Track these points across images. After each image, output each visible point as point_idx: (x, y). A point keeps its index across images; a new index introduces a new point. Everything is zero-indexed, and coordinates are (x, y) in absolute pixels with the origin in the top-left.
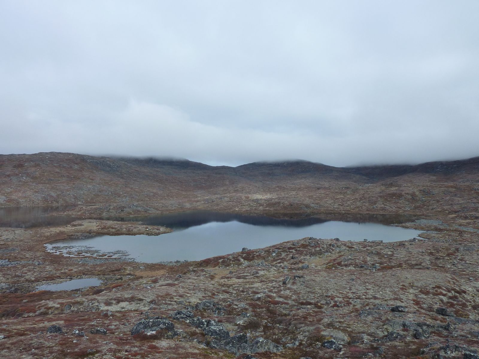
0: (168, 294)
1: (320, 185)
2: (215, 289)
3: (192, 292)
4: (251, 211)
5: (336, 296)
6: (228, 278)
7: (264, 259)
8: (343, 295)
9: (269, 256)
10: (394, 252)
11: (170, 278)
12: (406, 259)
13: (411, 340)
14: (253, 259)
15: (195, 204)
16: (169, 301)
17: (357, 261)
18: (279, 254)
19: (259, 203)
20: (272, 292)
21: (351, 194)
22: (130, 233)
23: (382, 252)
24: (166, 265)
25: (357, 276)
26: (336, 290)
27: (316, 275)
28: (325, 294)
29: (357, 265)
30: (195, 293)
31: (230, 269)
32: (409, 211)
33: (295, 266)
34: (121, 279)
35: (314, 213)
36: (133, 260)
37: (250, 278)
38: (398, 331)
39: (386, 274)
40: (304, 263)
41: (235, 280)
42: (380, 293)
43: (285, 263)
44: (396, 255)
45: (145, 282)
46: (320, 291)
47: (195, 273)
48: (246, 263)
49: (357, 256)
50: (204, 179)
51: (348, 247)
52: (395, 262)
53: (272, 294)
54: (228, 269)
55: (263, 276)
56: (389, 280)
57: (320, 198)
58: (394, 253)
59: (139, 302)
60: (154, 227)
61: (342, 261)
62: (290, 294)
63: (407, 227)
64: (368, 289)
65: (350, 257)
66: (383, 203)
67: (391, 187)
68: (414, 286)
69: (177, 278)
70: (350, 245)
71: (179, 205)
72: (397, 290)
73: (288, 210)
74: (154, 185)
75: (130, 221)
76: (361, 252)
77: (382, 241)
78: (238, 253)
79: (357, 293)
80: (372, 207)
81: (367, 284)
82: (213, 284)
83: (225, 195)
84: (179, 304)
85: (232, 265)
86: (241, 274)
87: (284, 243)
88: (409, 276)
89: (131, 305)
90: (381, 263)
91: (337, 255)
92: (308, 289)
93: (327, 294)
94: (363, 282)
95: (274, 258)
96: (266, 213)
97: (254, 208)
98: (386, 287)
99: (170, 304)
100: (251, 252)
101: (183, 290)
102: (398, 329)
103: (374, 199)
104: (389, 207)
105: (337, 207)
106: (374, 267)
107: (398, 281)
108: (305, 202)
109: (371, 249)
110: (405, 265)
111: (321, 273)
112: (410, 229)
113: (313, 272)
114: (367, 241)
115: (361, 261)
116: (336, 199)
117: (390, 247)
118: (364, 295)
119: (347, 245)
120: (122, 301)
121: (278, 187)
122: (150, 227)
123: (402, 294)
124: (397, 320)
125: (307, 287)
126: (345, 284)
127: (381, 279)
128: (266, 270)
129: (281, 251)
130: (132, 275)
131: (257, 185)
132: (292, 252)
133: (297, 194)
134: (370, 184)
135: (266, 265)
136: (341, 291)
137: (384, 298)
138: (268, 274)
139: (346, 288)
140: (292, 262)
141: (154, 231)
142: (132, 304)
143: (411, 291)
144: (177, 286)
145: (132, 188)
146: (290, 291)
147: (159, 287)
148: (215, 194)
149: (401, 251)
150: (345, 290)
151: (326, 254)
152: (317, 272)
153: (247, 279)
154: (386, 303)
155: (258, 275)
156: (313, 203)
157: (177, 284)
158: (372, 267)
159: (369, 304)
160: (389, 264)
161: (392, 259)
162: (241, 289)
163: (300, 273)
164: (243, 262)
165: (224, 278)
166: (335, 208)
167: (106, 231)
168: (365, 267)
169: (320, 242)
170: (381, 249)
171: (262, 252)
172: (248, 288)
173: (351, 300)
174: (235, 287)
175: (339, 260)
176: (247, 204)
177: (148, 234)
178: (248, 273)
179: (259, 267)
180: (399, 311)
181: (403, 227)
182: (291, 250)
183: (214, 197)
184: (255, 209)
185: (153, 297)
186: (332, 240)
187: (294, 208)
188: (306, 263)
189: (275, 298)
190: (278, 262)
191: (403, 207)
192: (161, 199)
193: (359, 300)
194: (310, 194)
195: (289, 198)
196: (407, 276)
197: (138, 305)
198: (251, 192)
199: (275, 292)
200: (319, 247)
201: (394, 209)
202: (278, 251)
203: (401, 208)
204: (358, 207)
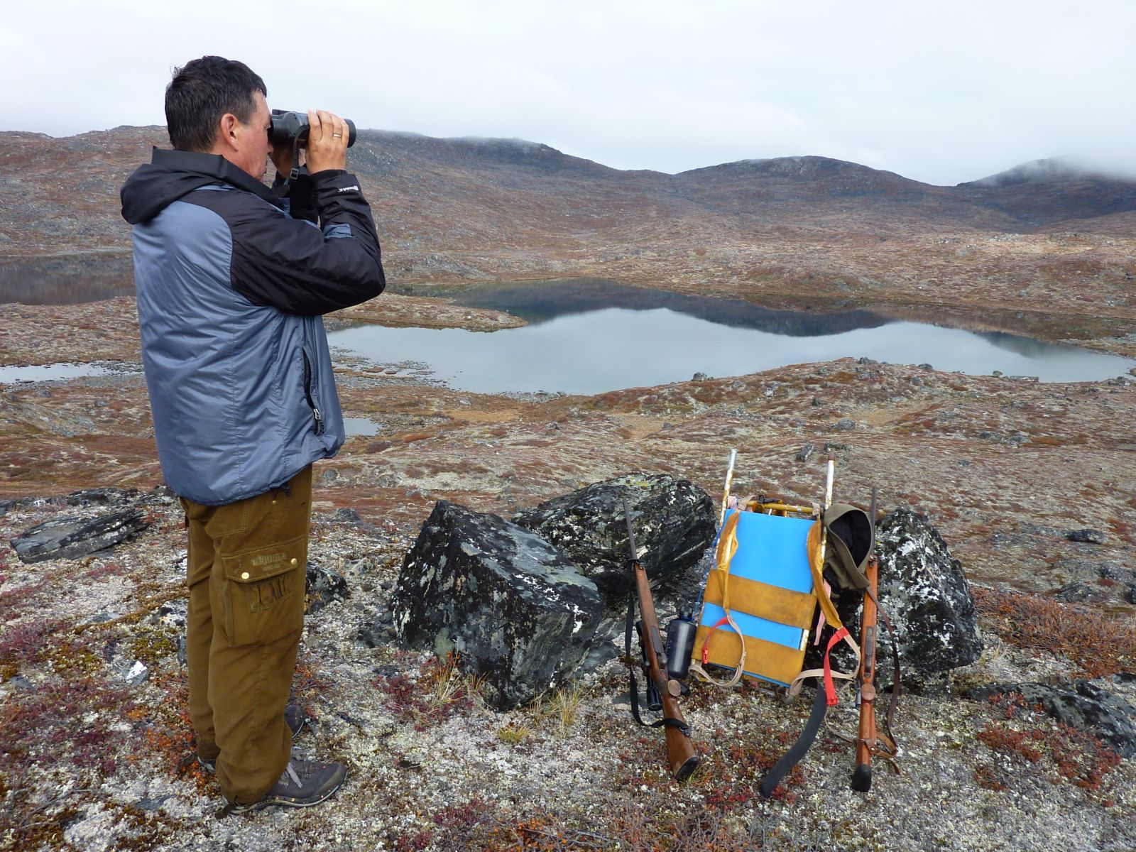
0: (538, 464)
1: (888, 229)
2: (639, 460)
3: (588, 461)
4: (708, 286)
5: (922, 496)
6: (664, 437)
7: (745, 401)
8: (939, 497)
9: (758, 395)
10: (1069, 407)
11: (534, 429)
12: (1098, 425)
13: (1120, 606)
14: (719, 398)
15: (576, 264)
16: (542, 477)
17: (974, 421)
18: (781, 393)
19: (730, 268)
20: (770, 476)
21: (967, 256)
22: (429, 322)
23: (1039, 404)
24: (516, 401)
25: (975, 456)
26: (924, 483)
27: (875, 446)
28: (896, 491)
29: (973, 431)
30: (595, 466)
31: (664, 418)
32: (1112, 308)
33: (820, 422)
34: (421, 423)
35: (864, 300)
36: (442, 383)
37: (714, 442)
38: (1088, 583)
39: (1049, 456)
40: (841, 416)
41: (679, 444)
42: (1031, 497)
43: (796, 413)
44: (1072, 415)
45: (476, 433)
46: (885, 483)
47: (584, 423)
48: (702, 408)
49: (975, 411)
50: (596, 201)
51: (952, 386)
52: (1070, 432)
53: (770, 481)
54: (658, 419)
55: (744, 438)
56: (1054, 471)
57: (883, 263)
58: (1067, 410)
59: (478, 475)
60: (484, 312)
61: (936, 419)
62: (813, 484)
63: (1102, 350)
64: (1000, 487)
65: (956, 411)
66: (1048, 285)
67: (1074, 245)
68: (1115, 490)
69: (551, 430)
70: (957, 382)
71: (537, 264)
72: (1074, 494)
73: (802, 289)
74: (478, 211)
75: (426, 295)
76: (983, 400)
77: (1037, 379)
78: (684, 384)
79: (974, 495)
80: (1016, 293)
81: (1000, 476)
82: (632, 449)
83: (648, 244)
84: (564, 486)
85: (669, 411)
86: (694, 430)
87: (792, 369)
88: (1105, 466)
89: (463, 480)
90: (1032, 431)
91: (923, 403)
92: (856, 477)
93: (901, 491)
94: (990, 470)
95: (769, 401)
96: (746, 294)
97: (717, 279)
98: (1046, 486)
99: (547, 485)
100: (714, 384)
101: (569, 457)
102: (1090, 581)
103: (1024, 272)
104: (1061, 295)
105: (926, 287)
106: (1013, 439)
107: (1078, 474)
108: (847, 272)
109: (1010, 395)
110: (1093, 440)
111: (887, 442)
112: (1110, 354)
113: (867, 439)
114: (1001, 376)
115: (983, 423)
116: (925, 268)
117: (1058, 395)
118: (991, 500)
119: (951, 381)
120: (443, 470)
121: (778, 229)
122: (475, 312)
123: (1083, 506)
124: (1084, 560)
125: (854, 471)
126: (946, 472)
127: (1036, 467)
128: (753, 426)
129: (787, 386)
130: (444, 417)
131: (725, 222)
132: (813, 390)
133: (826, 249)
134: (1019, 234)
135: (751, 415)
136: (935, 487)
137: (1038, 511)
138: (756, 435)
139: (947, 481)
140: (812, 412)
141: (484, 321)
142: (464, 477)
143: (1108, 500)
144: (553, 447)
145: (426, 218)
146: (814, 478)
147: (512, 447)
148: (622, 241)
149: (1085, 407)
150: (946, 485)
151: (898, 399)
152: (877, 439)
153: (707, 442)
154: (1042, 521)
155: (733, 436)
156: (866, 276)
157: (552, 444)
158: (1010, 438)
159: (1000, 521)
160: (1054, 434)
161: (1060, 423)
162: (697, 464)
163: (835, 438)
164: (695, 406)
165: (655, 438)
166: (920, 290)
167: (376, 314)
168: (993, 437)
169: (884, 370)
170: (1035, 398)
171: (741, 386)
172: (712, 464)
173: (957, 508)
174: (683, 459)
175: (929, 416)
176: (700, 268)
177: (470, 328)
178: (710, 429)
179: (735, 419)
180: (1089, 541)
181: (1093, 348)
182: (811, 386)
183: (619, 249)
184: (719, 281)
185: (508, 468)
186: (913, 367)
187: (818, 284)
188: (847, 417)
189: (777, 490)
190: (778, 409)
191: (1099, 298)
192: (495, 248)
193: (977, 510)
194: (859, 250)
195: (806, 259)
196: (1100, 465)
197: (478, 481)
198: (711, 240)
199: (777, 477)
200: (881, 383)
201: (1074, 301)
202: (780, 386)
203: (1091, 301)
204: (980, 292)
